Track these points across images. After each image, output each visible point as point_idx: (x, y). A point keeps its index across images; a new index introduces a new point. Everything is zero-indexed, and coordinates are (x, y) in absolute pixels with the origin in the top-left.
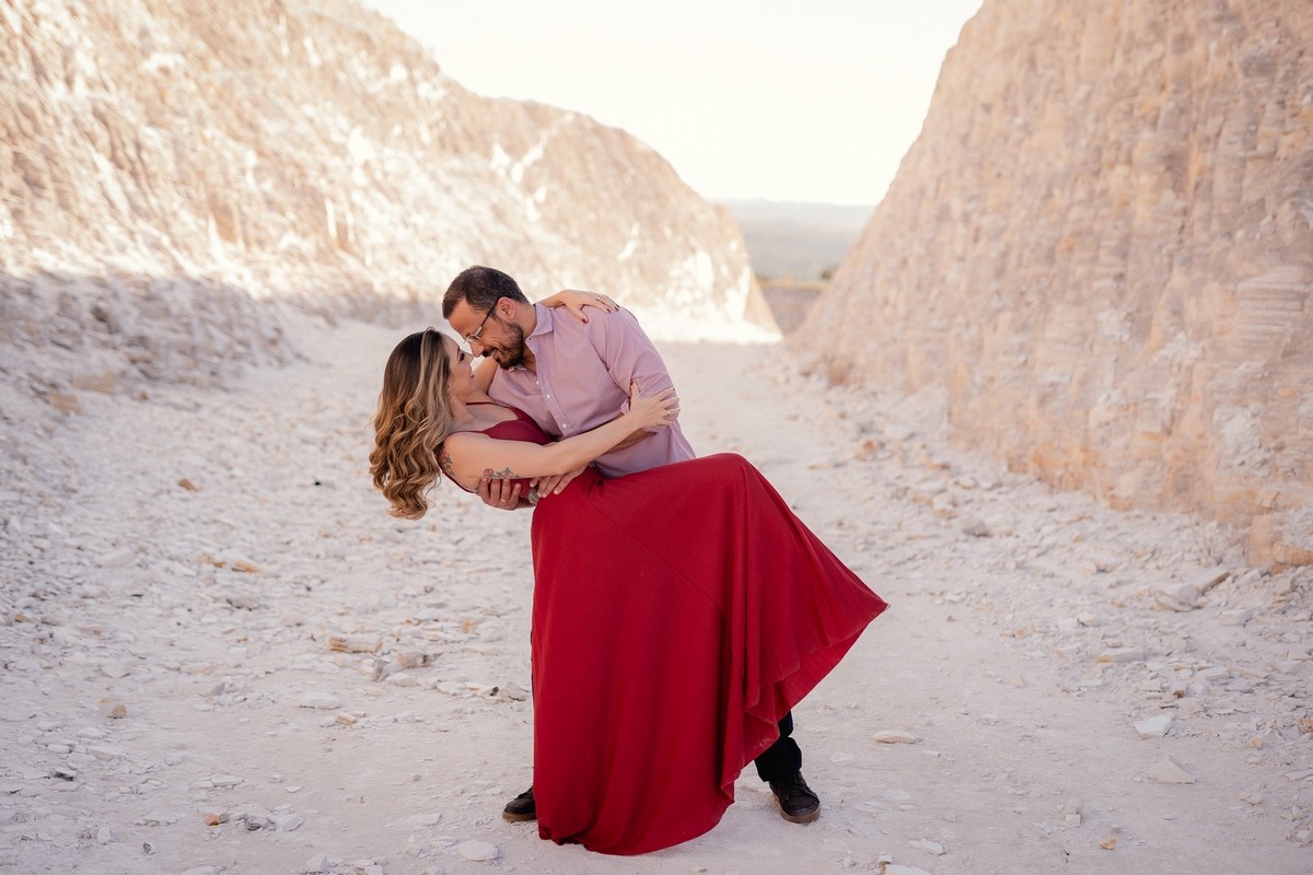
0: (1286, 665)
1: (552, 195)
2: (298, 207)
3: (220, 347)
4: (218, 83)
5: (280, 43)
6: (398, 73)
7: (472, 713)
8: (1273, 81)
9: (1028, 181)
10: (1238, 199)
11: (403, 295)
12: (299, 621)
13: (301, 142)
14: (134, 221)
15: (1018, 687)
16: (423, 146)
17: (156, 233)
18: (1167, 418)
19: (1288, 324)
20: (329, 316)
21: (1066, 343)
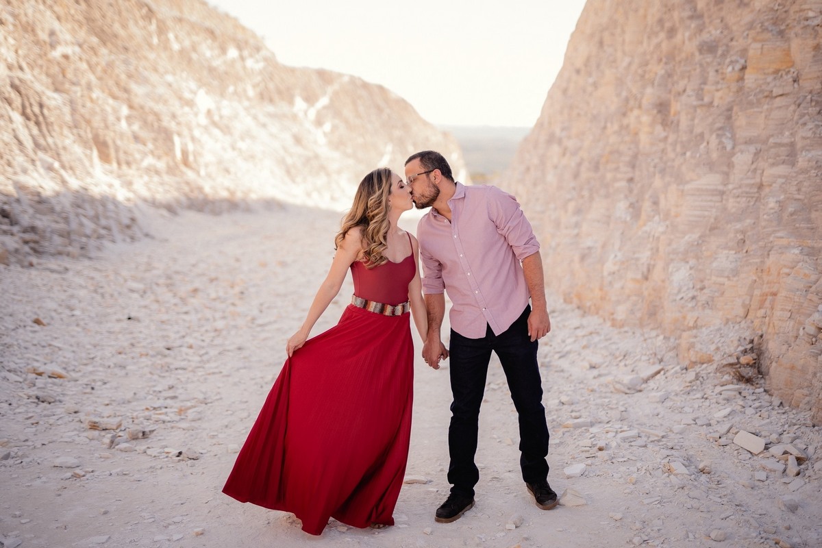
0: (677, 428)
1: (334, 128)
2: (155, 140)
3: (88, 232)
4: (104, 63)
5: (151, 37)
6: (233, 53)
7: (161, 468)
8: (715, 57)
9: (595, 118)
10: (691, 132)
11: (224, 194)
12: (76, 410)
13: (160, 99)
14: (35, 153)
15: (509, 445)
16: (248, 99)
17: (50, 160)
18: (645, 270)
19: (714, 210)
20: (170, 208)
21: (599, 221)
